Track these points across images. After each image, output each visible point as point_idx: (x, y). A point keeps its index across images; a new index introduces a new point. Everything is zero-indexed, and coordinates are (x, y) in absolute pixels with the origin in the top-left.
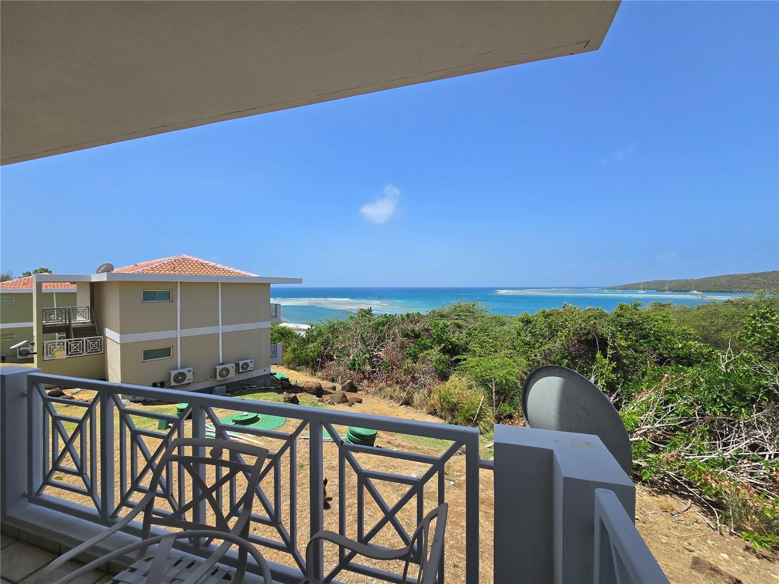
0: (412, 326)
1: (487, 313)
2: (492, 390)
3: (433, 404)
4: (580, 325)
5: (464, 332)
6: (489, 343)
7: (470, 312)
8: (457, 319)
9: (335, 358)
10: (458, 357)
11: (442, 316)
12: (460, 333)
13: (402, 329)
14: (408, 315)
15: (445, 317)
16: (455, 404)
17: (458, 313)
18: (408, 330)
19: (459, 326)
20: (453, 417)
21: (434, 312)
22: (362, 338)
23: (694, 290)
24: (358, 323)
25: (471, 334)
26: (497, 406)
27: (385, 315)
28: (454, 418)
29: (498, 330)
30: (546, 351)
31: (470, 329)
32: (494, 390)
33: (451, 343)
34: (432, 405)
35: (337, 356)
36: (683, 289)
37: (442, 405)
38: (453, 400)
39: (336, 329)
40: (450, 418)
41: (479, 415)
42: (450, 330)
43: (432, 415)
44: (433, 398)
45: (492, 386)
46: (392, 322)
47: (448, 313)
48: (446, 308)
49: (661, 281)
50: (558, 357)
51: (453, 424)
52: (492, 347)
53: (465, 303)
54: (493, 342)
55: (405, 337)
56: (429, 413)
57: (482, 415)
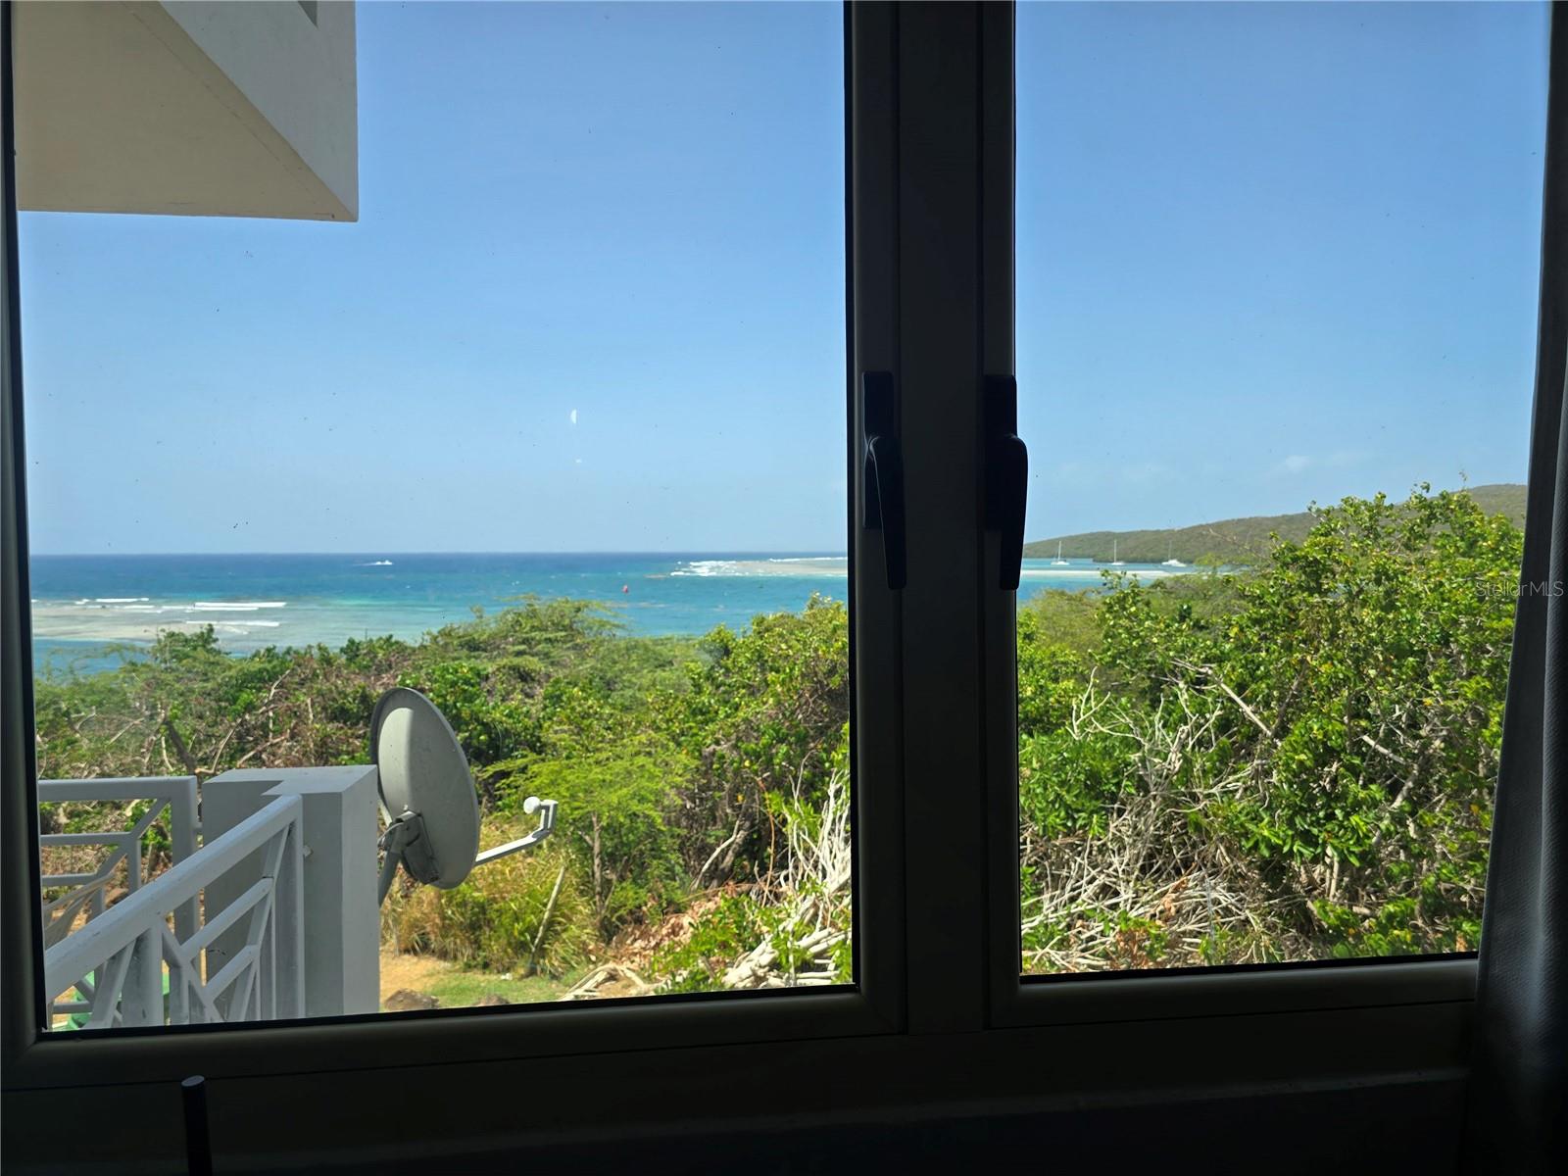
0: (360, 681)
1: (619, 633)
2: (591, 848)
3: (416, 920)
4: (816, 650)
5: (540, 691)
6: (600, 719)
7: (568, 630)
8: (519, 654)
9: (63, 820)
10: (500, 766)
11: (473, 646)
12: (528, 696)
13: (320, 693)
14: (352, 650)
15: (485, 650)
16: (483, 909)
17: (527, 632)
18: (346, 696)
19: (525, 676)
20: (477, 944)
21: (447, 633)
22: (174, 738)
23: (1172, 558)
24: (160, 684)
25: (559, 697)
26: (604, 895)
27: (269, 650)
28: (479, 948)
29: (646, 682)
30: (739, 726)
31: (557, 681)
32: (596, 850)
33: (487, 727)
34: (414, 925)
35: (71, 815)
36: (1150, 555)
37: (444, 918)
38: (476, 894)
39: (67, 714)
40: (468, 952)
41: (551, 923)
42: (494, 687)
43: (416, 953)
44: (420, 902)
45: (593, 840)
46: (291, 675)
47: (492, 636)
48: (491, 619)
49: (1103, 533)
50: (765, 740)
51: (475, 966)
52: (609, 728)
53: (550, 601)
54: (612, 715)
55: (333, 718)
56: (407, 951)
57: (559, 923)
